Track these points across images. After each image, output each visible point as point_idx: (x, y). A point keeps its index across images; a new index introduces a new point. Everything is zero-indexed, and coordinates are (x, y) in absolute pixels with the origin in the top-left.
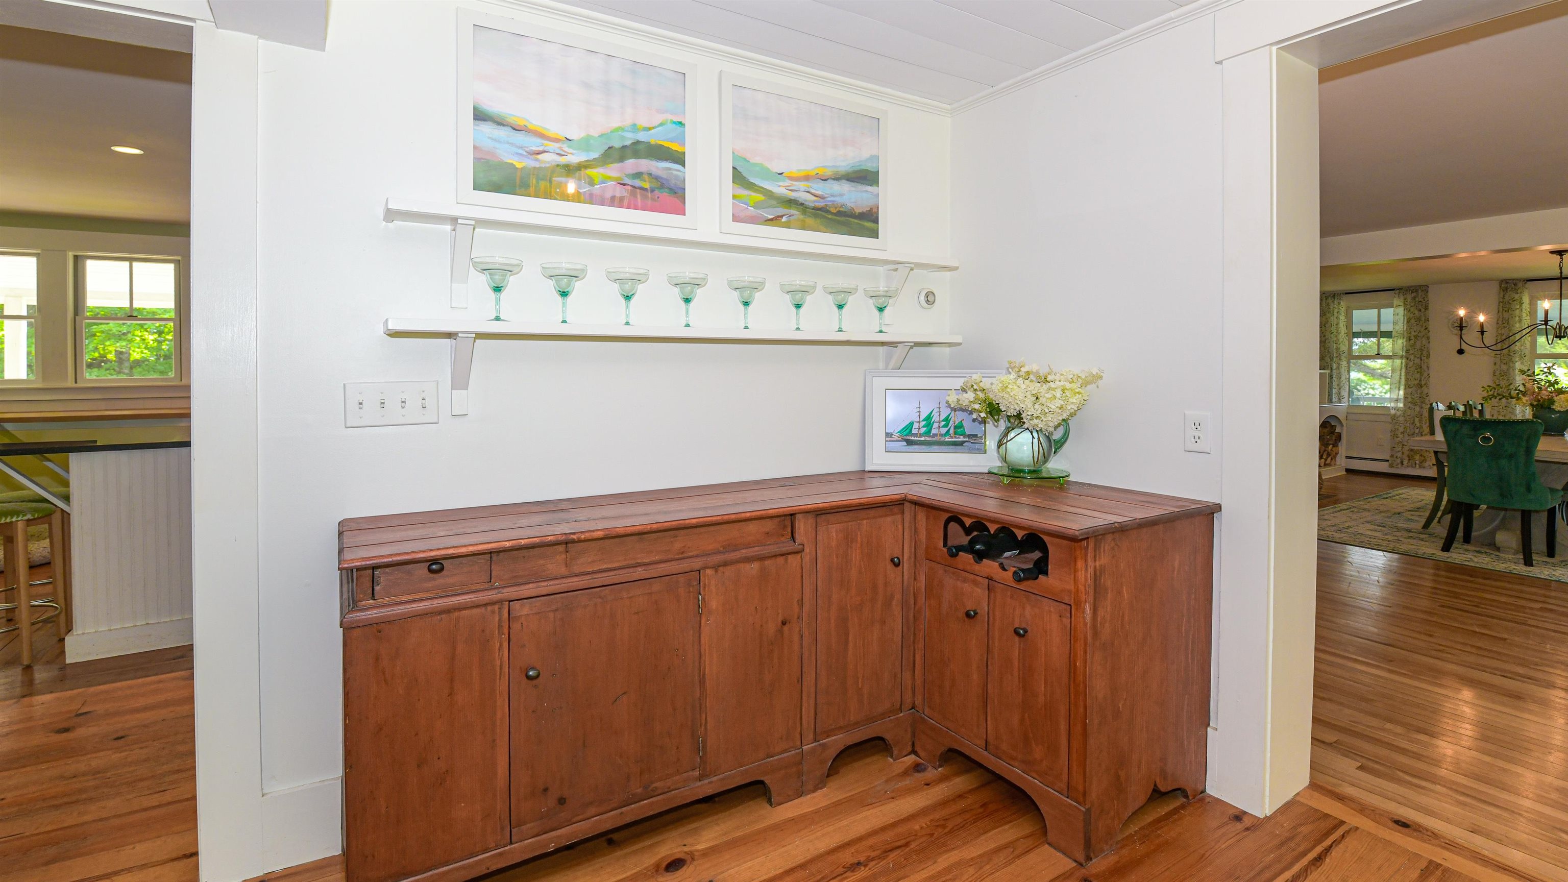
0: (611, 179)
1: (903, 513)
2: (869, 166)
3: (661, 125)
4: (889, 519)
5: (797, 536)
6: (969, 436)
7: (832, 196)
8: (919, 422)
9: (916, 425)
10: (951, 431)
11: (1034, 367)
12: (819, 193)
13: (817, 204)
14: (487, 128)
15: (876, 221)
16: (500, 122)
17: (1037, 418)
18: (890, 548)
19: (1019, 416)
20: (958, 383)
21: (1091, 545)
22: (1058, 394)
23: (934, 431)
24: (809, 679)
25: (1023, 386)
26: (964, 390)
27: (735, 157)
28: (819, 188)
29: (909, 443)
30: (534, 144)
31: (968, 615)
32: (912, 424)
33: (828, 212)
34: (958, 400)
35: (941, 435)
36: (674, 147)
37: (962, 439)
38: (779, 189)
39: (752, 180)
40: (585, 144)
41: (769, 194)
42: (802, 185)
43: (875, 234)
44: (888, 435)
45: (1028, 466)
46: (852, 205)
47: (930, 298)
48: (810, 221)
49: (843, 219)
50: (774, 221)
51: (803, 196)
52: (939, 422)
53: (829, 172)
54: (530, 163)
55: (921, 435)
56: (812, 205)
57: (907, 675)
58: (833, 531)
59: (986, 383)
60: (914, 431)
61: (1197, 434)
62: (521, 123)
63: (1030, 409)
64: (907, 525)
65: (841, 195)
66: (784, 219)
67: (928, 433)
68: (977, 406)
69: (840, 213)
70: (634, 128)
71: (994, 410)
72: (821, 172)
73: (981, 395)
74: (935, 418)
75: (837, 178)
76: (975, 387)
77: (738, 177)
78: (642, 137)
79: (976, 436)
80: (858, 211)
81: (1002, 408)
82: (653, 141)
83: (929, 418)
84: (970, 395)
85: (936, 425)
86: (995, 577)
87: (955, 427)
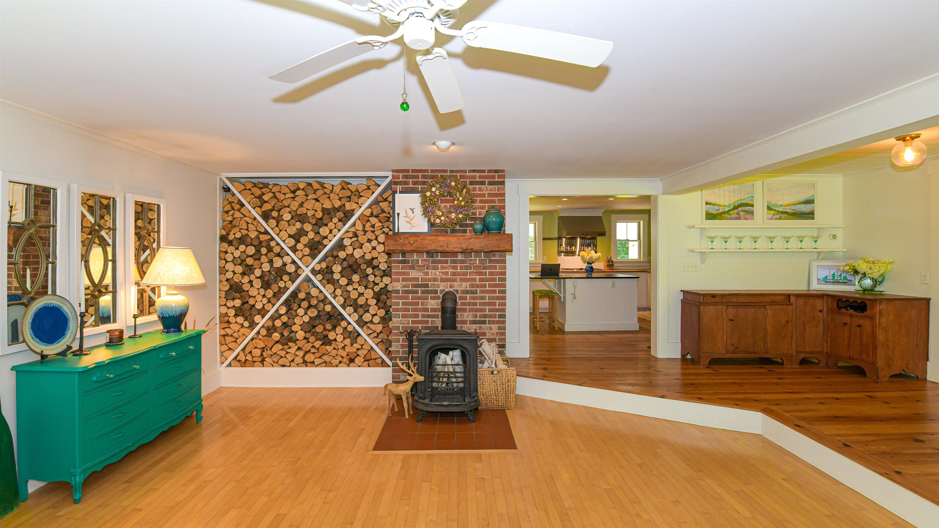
0: (735, 213)
1: (823, 299)
2: (811, 198)
3: (747, 198)
4: (819, 300)
5: (791, 301)
6: (849, 280)
7: (798, 209)
8: (830, 276)
9: (829, 277)
10: (842, 279)
11: (870, 259)
12: (793, 209)
13: (793, 212)
14: (708, 206)
15: (813, 214)
16: (710, 204)
17: (871, 274)
18: (819, 307)
19: (865, 273)
20: (844, 264)
21: (878, 303)
22: (877, 267)
23: (835, 279)
24: (794, 337)
25: (866, 265)
26: (846, 266)
27: (768, 203)
28: (793, 207)
29: (826, 282)
30: (718, 208)
31: (844, 324)
32: (827, 276)
33: (797, 214)
34: (843, 269)
35: (839, 280)
36: (751, 203)
37: (846, 281)
38: (780, 209)
39: (773, 208)
40: (729, 206)
41: (778, 211)
42: (789, 207)
43: (813, 218)
44: (818, 279)
45: (869, 288)
46: (805, 211)
47: (834, 237)
48: (791, 217)
49: (802, 215)
50: (780, 218)
51: (789, 210)
52: (838, 276)
53: (797, 202)
54: (717, 212)
55: (831, 280)
56: (791, 212)
57: (825, 344)
58: (801, 301)
59: (854, 264)
60: (828, 278)
61: (924, 278)
62: (715, 203)
63: (868, 271)
64: (825, 302)
65: (801, 208)
66: (782, 218)
67: (833, 279)
68: (850, 271)
69: (801, 214)
70: (741, 200)
71: (856, 272)
72: (794, 203)
73: (852, 267)
74: (836, 274)
75: (800, 203)
76: (850, 265)
77: (769, 208)
78: (743, 202)
79: (851, 280)
80: (807, 212)
81: (859, 271)
82: (745, 202)
83: (834, 274)
84: (848, 268)
85: (836, 277)
86: (852, 314)
87: (844, 277)
